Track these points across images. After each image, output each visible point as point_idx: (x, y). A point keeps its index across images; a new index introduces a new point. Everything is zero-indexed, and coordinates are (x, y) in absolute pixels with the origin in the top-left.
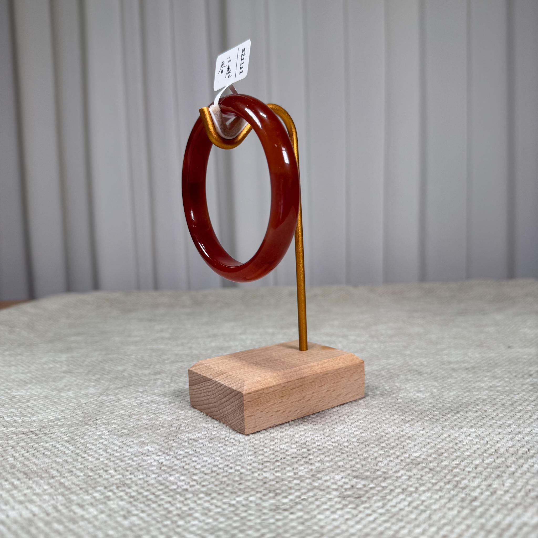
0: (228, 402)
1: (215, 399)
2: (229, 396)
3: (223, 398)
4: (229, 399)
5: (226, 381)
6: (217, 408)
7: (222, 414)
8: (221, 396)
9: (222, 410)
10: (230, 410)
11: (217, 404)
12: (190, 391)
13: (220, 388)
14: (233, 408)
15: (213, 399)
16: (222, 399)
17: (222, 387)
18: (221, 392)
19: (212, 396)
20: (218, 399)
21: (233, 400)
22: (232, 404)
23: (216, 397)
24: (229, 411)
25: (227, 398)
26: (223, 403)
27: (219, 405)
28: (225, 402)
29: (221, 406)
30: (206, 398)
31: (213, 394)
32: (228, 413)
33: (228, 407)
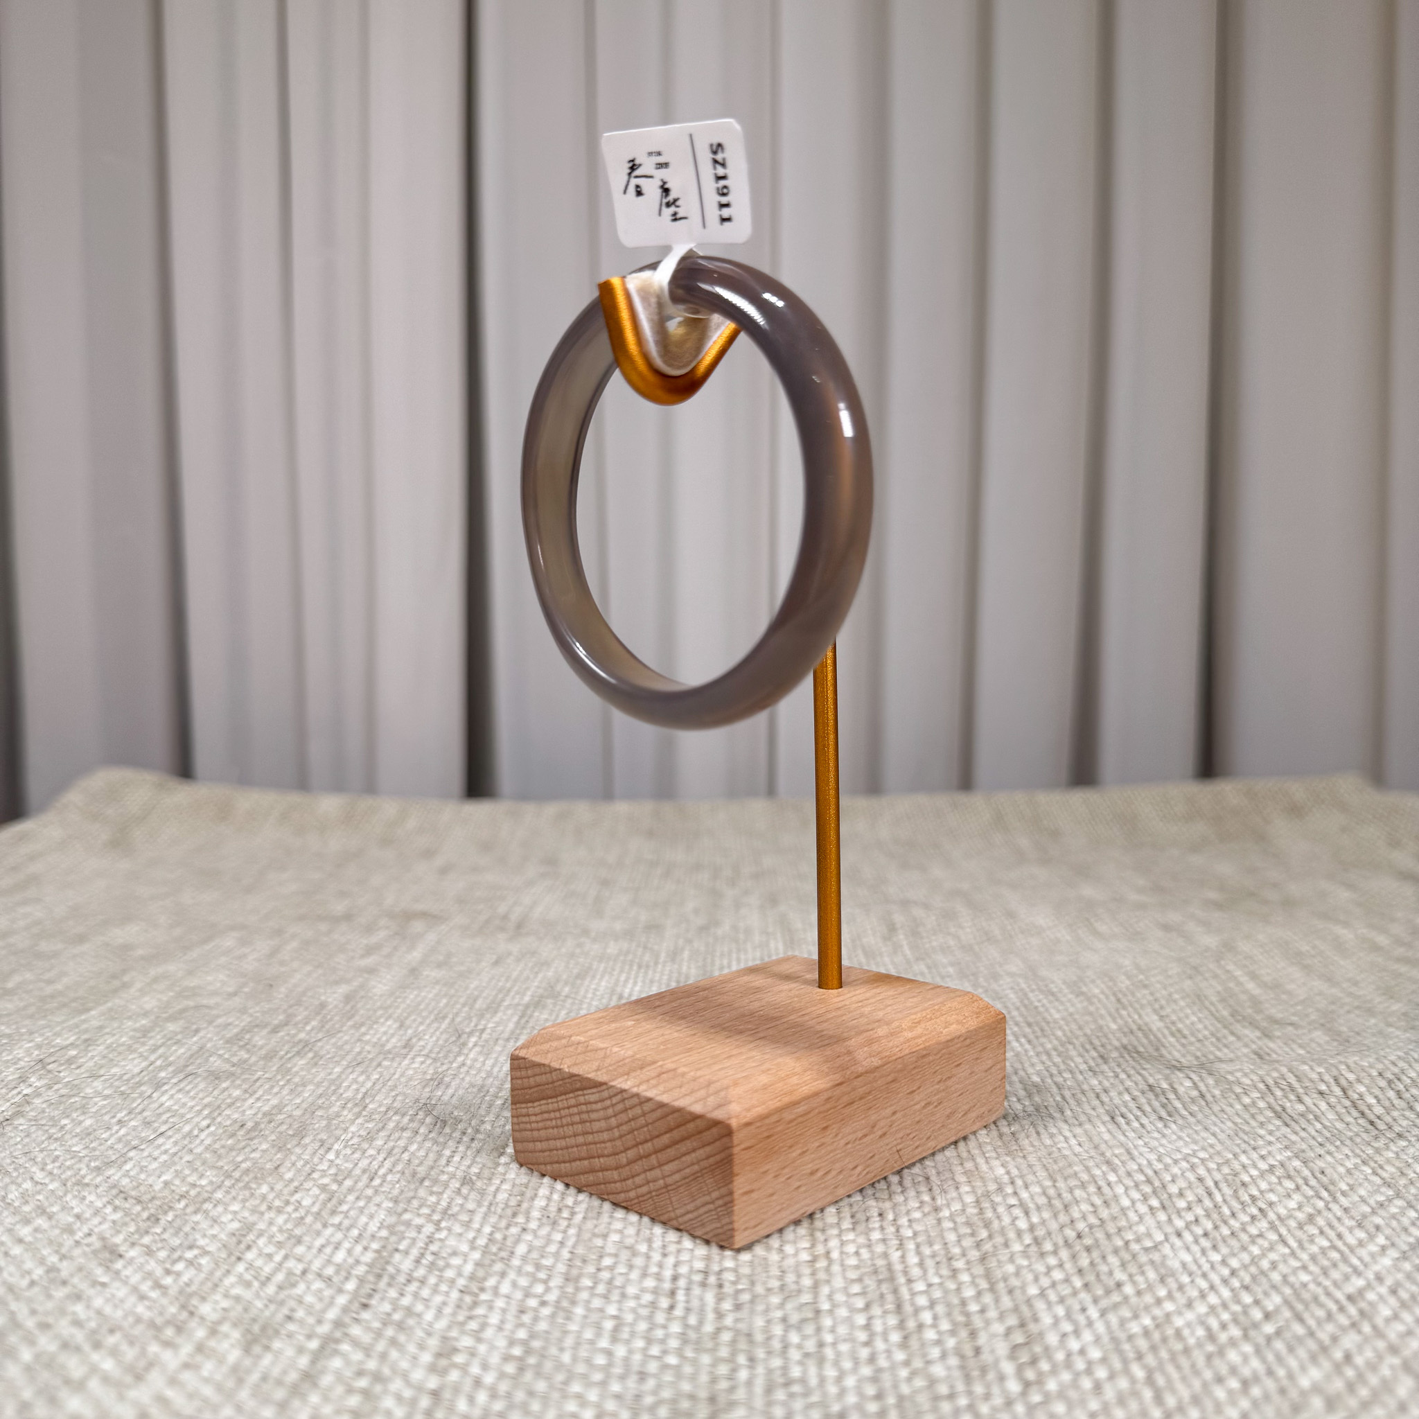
0: (671, 1152)
1: (618, 1143)
2: (676, 1134)
3: (651, 1139)
4: (675, 1143)
5: (661, 1088)
6: (626, 1172)
7: (644, 1189)
8: (641, 1135)
9: (643, 1176)
10: (677, 1177)
11: (623, 1158)
12: (515, 1120)
13: (638, 1111)
14: (687, 1171)
15: (608, 1144)
16: (646, 1141)
17: (647, 1107)
18: (642, 1121)
19: (605, 1136)
20: (630, 1143)
21: (688, 1145)
22: (684, 1159)
23: (621, 1137)
24: (669, 1180)
25: (666, 1139)
26: (648, 1156)
27: (630, 1163)
28: (656, 1152)
29: (640, 1163)
30: (580, 1139)
31: (610, 1129)
32: (666, 1186)
33: (668, 1168)
